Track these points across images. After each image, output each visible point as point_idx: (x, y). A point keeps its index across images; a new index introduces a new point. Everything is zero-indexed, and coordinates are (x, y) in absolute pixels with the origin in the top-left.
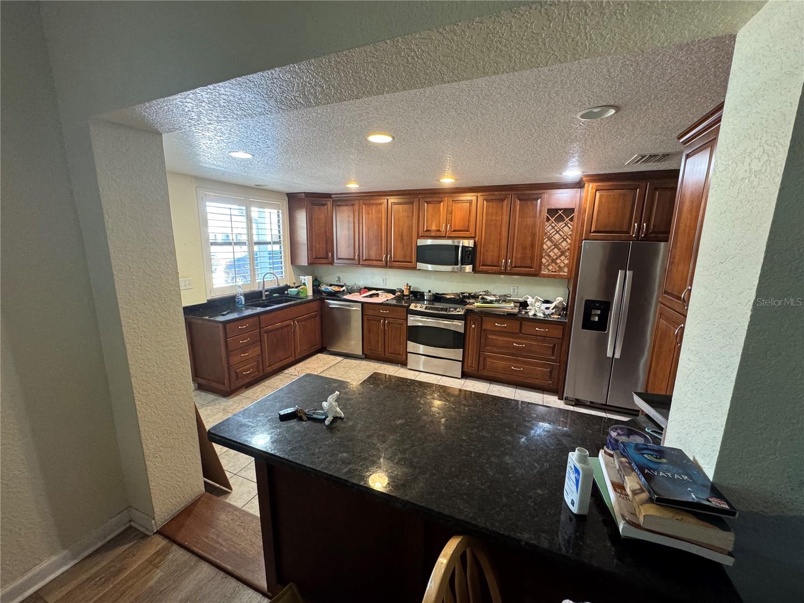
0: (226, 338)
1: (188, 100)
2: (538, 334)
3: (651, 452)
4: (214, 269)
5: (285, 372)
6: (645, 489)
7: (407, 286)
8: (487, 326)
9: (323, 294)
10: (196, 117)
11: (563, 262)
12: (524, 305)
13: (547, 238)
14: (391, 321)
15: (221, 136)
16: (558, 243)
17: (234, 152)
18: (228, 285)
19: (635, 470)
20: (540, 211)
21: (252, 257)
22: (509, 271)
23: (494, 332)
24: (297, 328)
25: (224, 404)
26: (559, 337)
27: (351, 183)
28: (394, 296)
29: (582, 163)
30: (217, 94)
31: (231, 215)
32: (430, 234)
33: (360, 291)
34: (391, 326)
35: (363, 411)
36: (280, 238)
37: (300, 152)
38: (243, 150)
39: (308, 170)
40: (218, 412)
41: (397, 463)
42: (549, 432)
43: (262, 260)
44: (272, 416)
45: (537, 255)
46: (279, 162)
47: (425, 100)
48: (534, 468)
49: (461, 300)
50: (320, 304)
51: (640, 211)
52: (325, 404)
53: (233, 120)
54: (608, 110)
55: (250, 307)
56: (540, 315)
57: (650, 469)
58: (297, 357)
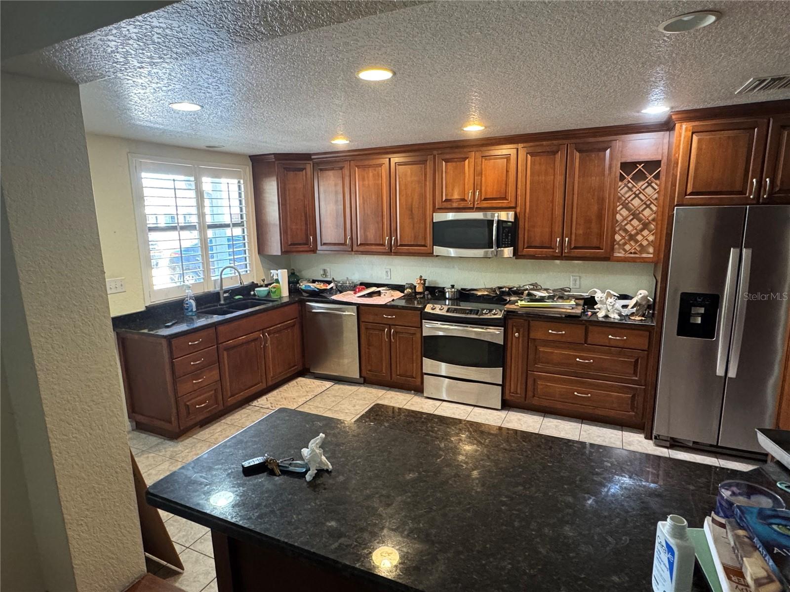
0: (172, 358)
1: (111, 38)
2: (612, 343)
3: (783, 522)
4: (155, 263)
5: (254, 404)
6: (774, 578)
7: (421, 280)
8: (537, 334)
9: (304, 294)
10: (122, 60)
11: (646, 239)
12: (590, 302)
13: (622, 204)
14: (398, 330)
15: (157, 83)
16: (638, 212)
17: (176, 103)
18: (175, 285)
19: (758, 549)
20: (610, 167)
21: (205, 245)
22: (566, 255)
23: (547, 343)
24: (269, 342)
25: (171, 449)
26: (645, 349)
27: (338, 138)
28: (403, 294)
29: (670, 95)
30: (148, 27)
31: (175, 189)
32: (452, 205)
33: (354, 288)
34: (399, 337)
35: (359, 460)
36: (242, 218)
37: (265, 98)
38: (188, 99)
39: (277, 123)
40: (163, 461)
41: (408, 535)
42: (629, 490)
43: (219, 249)
44: (234, 468)
45: (607, 230)
46: (237, 114)
47: (436, 18)
48: (606, 543)
49: (499, 297)
50: (300, 308)
51: (760, 160)
52: (305, 452)
53: (172, 60)
54: (705, 17)
55: (203, 315)
56: (614, 316)
57: (781, 547)
58: (270, 383)
